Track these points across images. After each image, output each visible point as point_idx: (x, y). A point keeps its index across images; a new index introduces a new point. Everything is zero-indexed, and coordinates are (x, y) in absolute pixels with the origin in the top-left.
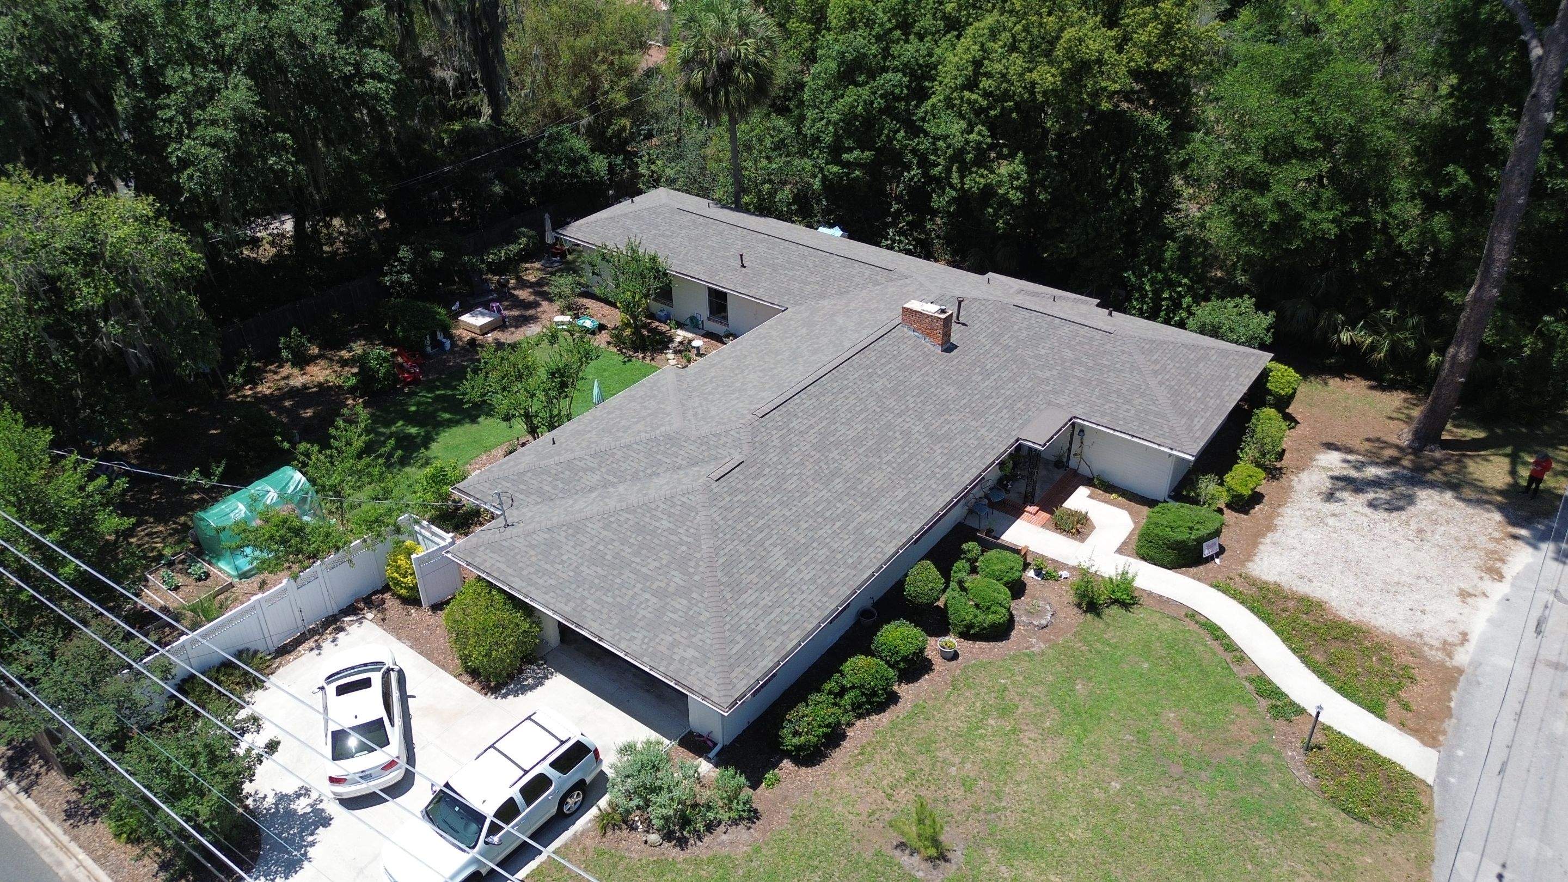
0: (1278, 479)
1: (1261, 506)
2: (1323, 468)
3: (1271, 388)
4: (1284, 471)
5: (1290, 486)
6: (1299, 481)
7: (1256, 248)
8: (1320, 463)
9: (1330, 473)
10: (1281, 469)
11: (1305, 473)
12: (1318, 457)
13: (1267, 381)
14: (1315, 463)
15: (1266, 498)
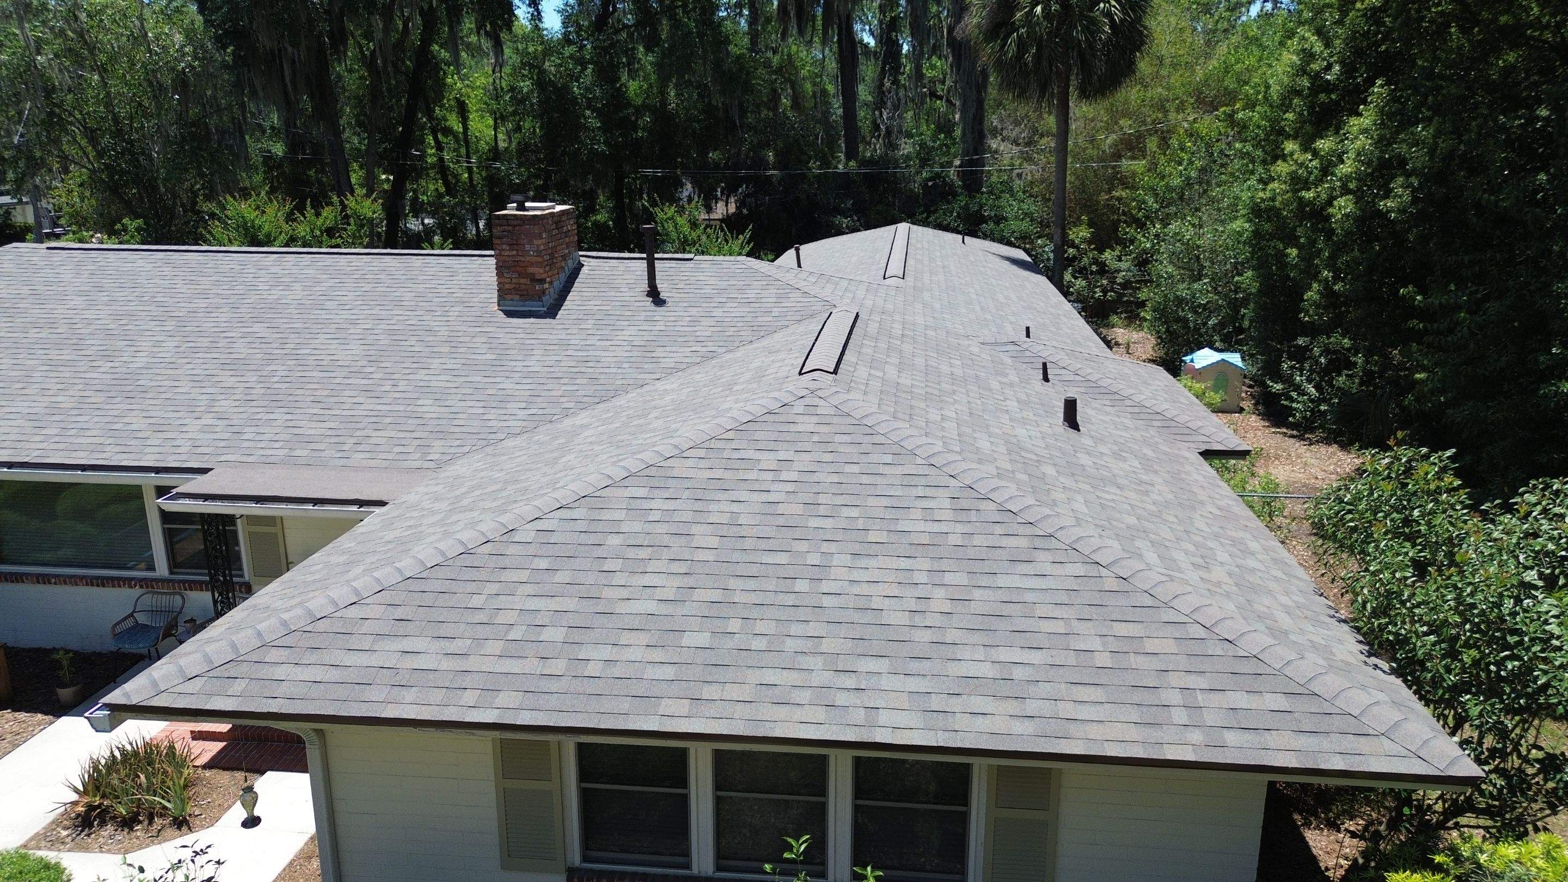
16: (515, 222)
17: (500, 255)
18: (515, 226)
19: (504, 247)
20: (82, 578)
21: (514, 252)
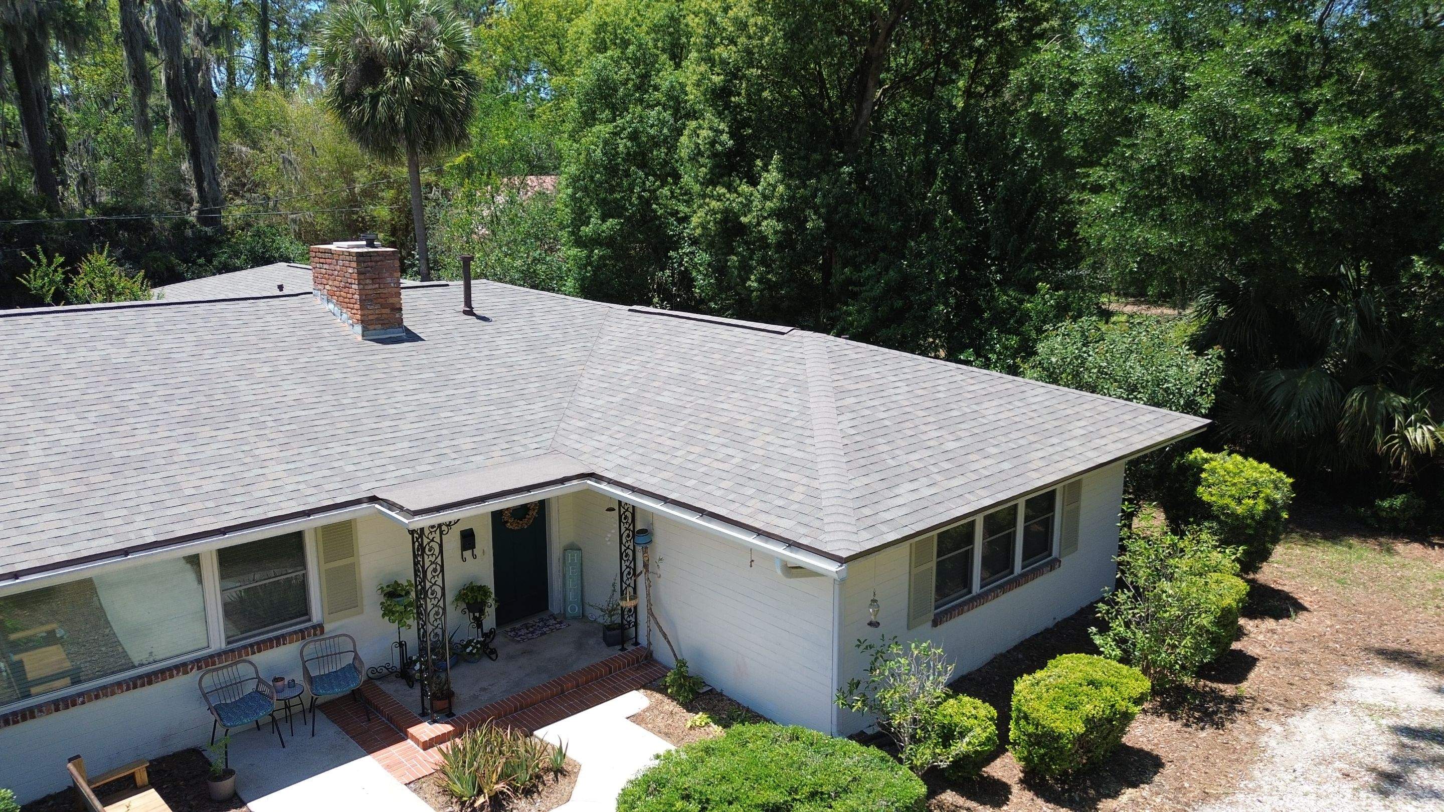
0: (1219, 725)
1: (1145, 790)
2: (1369, 708)
3: (1206, 498)
4: (1246, 706)
5: (1253, 745)
6: (1287, 736)
7: (1173, 232)
8: (1357, 696)
9: (1392, 721)
10: (1236, 700)
11: (1310, 715)
12: (1352, 681)
13: (1198, 482)
14: (1340, 695)
15: (1169, 770)
16: (378, 259)
17: (364, 289)
18: (377, 262)
19: (368, 281)
20: (119, 684)
21: (377, 286)
